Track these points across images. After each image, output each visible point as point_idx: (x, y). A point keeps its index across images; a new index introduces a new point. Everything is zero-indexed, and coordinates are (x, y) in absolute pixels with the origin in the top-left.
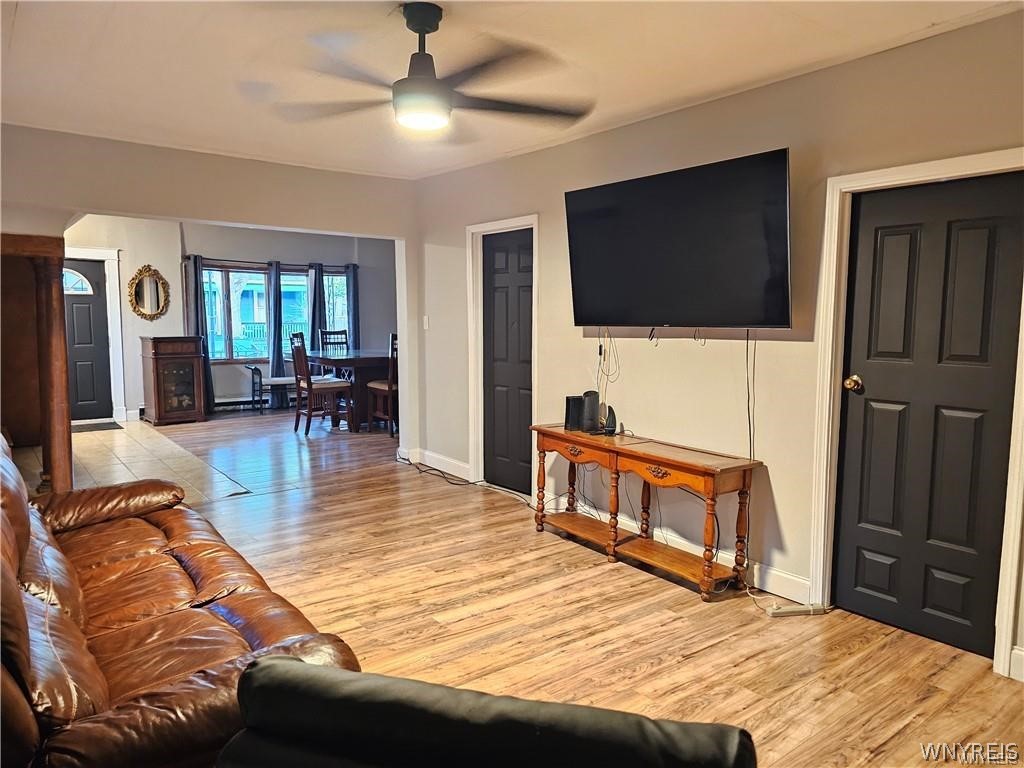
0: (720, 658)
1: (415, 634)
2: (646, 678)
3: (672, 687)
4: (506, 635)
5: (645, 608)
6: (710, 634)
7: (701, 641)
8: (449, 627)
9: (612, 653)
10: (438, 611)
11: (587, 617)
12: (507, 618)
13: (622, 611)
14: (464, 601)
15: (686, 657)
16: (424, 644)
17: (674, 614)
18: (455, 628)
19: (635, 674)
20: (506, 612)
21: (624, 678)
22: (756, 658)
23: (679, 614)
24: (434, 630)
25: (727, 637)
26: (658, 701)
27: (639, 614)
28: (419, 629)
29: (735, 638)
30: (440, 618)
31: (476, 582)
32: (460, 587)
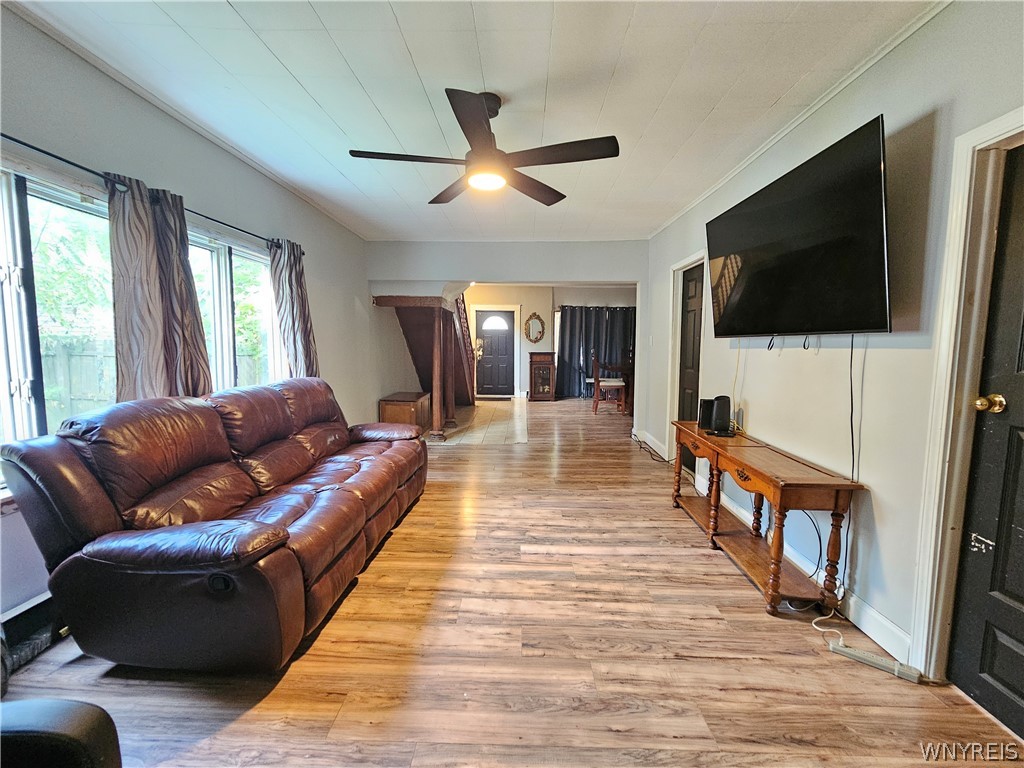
0: (715, 674)
2: (615, 657)
3: (629, 677)
4: (551, 576)
5: (693, 597)
6: (733, 645)
7: (716, 649)
8: (521, 556)
9: (613, 623)
10: (530, 543)
11: (631, 586)
12: (569, 564)
13: (668, 592)
14: (553, 542)
15: (678, 657)
17: (719, 613)
18: (523, 558)
19: (611, 650)
20: (573, 559)
21: (596, 649)
22: (757, 693)
23: (724, 615)
24: (511, 554)
25: (750, 657)
26: (598, 683)
27: (681, 600)
29: (760, 662)
30: (525, 548)
31: (580, 531)
32: (565, 531)
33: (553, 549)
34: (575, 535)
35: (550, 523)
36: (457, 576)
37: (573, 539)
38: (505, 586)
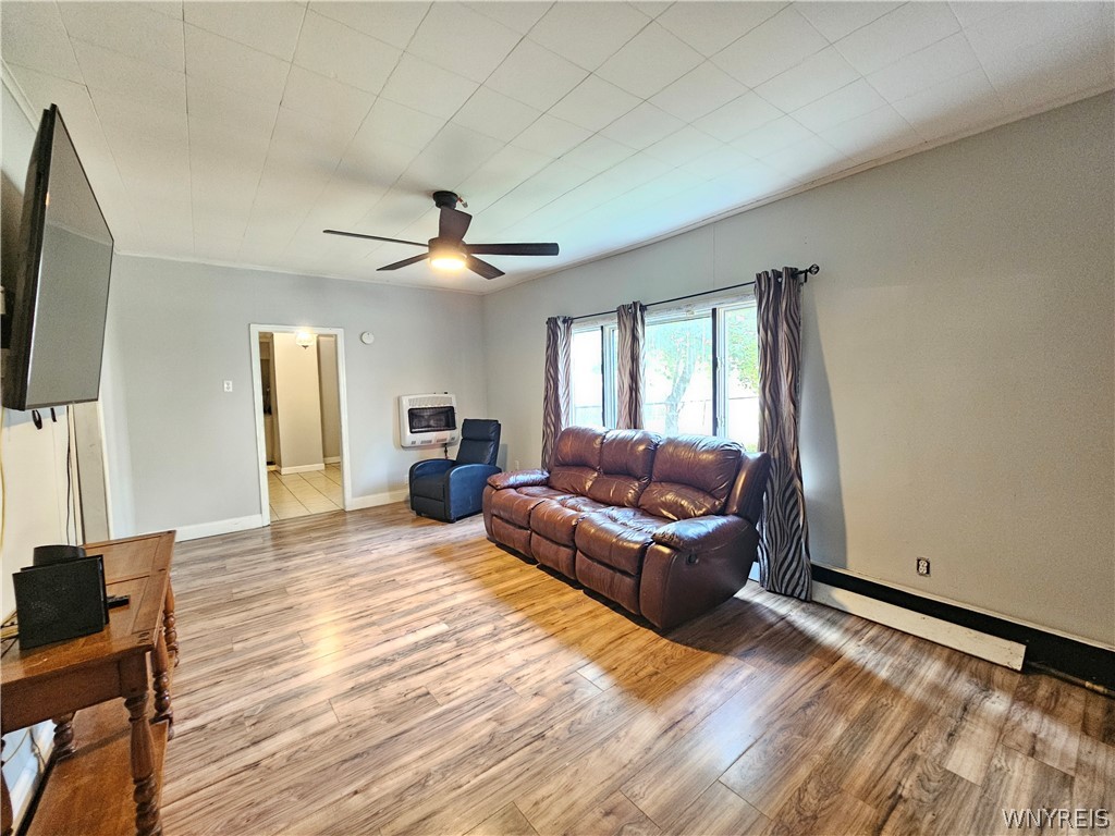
1: (465, 612)
8: (438, 619)
10: (442, 635)
12: (386, 632)
14: (416, 647)
16: (459, 606)
18: (435, 619)
20: (384, 637)
24: (451, 617)
28: (462, 617)
30: (443, 627)
31: (389, 677)
32: (411, 667)
33: (411, 639)
34: (394, 667)
35: (439, 671)
36: (474, 588)
37: (394, 660)
38: (433, 596)
